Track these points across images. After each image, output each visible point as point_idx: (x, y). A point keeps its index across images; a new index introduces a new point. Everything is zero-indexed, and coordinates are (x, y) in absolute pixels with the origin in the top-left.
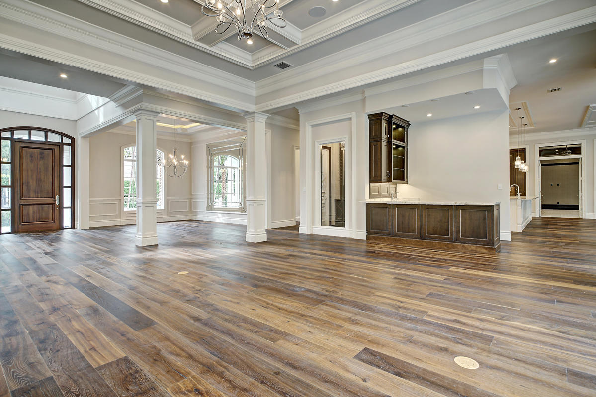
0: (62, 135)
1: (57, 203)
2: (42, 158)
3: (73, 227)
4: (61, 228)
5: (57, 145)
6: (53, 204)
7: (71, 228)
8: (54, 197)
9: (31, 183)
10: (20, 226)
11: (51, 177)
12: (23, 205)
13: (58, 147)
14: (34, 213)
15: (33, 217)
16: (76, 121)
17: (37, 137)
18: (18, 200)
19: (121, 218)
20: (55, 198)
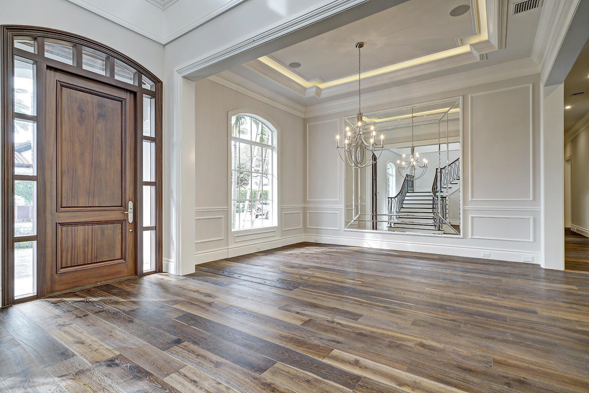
0: (141, 71)
1: (131, 220)
2: (102, 116)
3: (159, 269)
4: (137, 273)
5: (131, 92)
6: (123, 222)
7: (155, 272)
8: (123, 206)
9: (80, 172)
10: (56, 277)
11: (119, 161)
12: (62, 224)
13: (132, 96)
14: (85, 243)
15: (84, 252)
16: (164, 46)
17: (94, 65)
18: (52, 214)
19: (228, 246)
20: (126, 209)
